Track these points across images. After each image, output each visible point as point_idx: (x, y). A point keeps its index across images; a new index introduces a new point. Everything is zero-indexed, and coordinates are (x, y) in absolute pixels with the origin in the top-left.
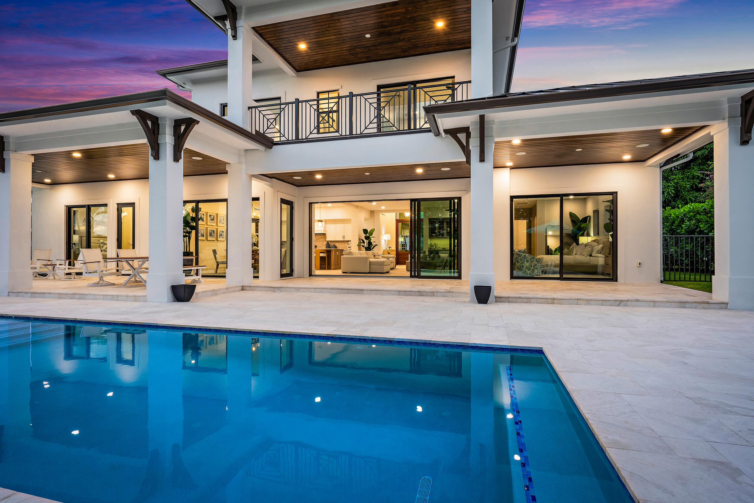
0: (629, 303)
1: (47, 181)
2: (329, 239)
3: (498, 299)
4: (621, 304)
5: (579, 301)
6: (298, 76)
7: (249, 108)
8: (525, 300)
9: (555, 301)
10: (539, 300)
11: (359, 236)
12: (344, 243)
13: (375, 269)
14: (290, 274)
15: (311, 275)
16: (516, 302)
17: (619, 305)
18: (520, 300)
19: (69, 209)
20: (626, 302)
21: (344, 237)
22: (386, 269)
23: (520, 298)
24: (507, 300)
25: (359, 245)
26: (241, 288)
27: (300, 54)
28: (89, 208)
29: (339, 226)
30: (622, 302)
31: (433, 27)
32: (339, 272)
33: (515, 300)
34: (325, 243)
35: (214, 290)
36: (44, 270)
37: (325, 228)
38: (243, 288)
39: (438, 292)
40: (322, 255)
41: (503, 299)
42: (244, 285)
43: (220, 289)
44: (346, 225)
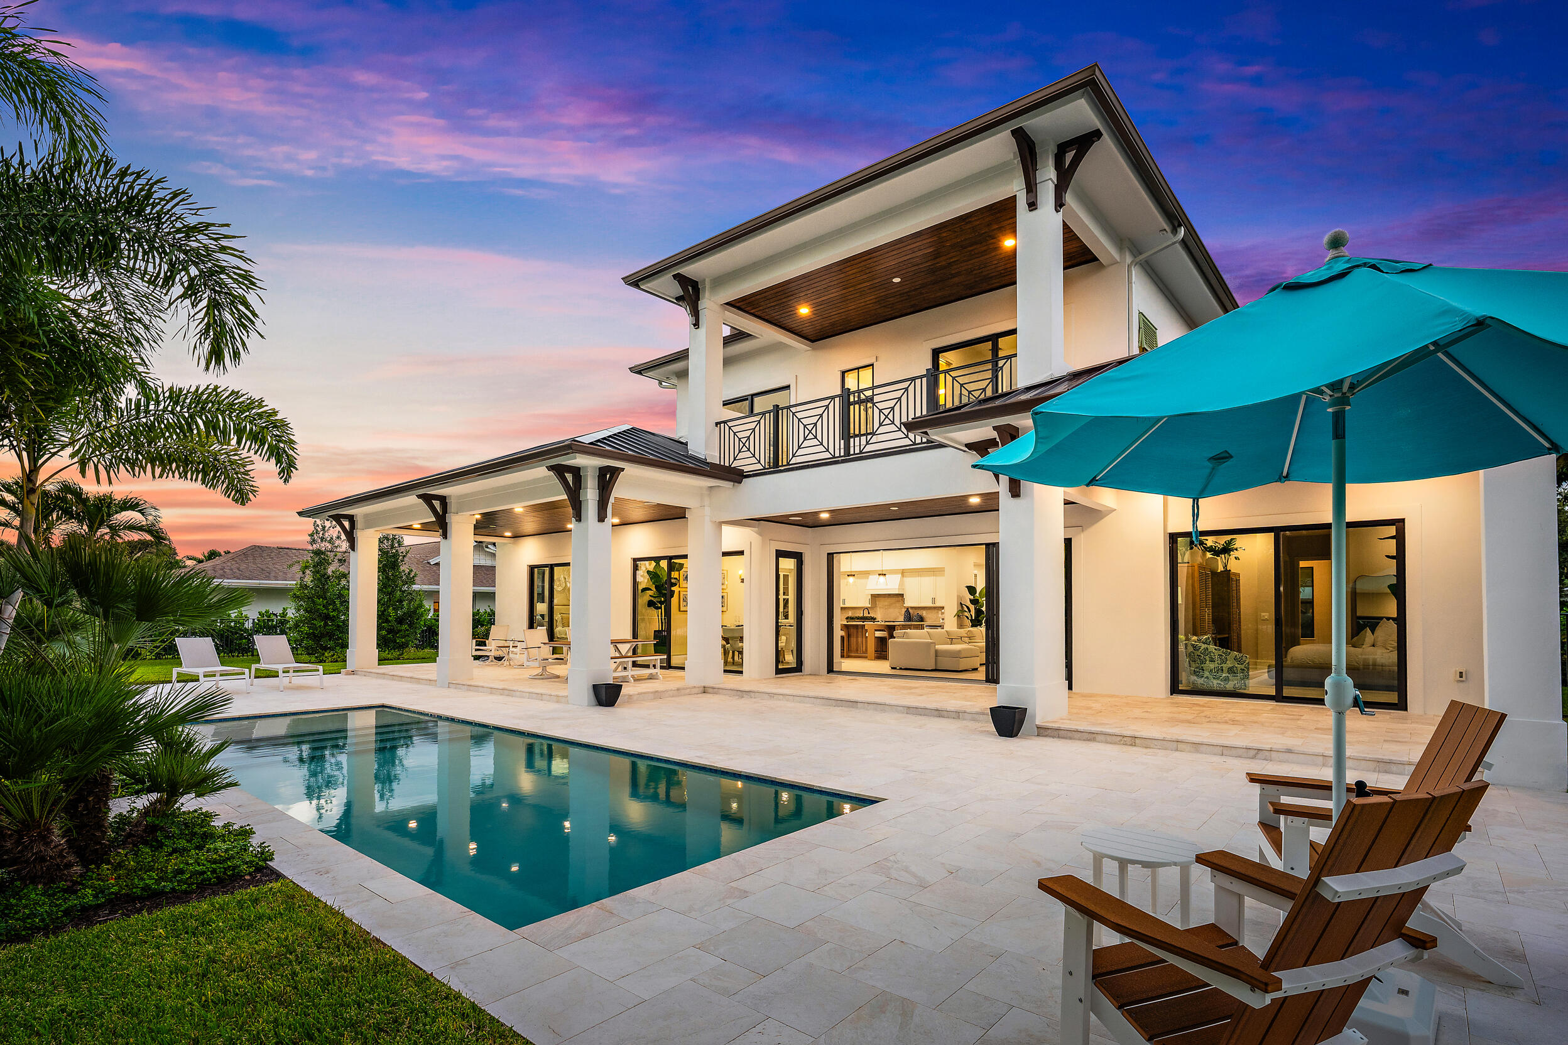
0: (1274, 754)
1: (508, 534)
2: (909, 603)
3: (1042, 731)
4: (1259, 756)
5: (1180, 746)
6: (814, 349)
7: (717, 424)
8: (1086, 736)
9: (1137, 741)
10: (1109, 739)
11: (959, 597)
12: (936, 611)
13: (945, 663)
14: (798, 668)
15: (830, 670)
16: (1071, 738)
17: (1254, 757)
18: (1078, 735)
19: (532, 568)
20: (1267, 753)
21: (934, 600)
22: (964, 664)
23: (1077, 731)
24: (1056, 733)
25: (959, 616)
26: (702, 689)
27: (804, 321)
28: (552, 567)
29: (927, 581)
30: (1261, 752)
31: (997, 248)
32: (883, 667)
33: (1069, 734)
34: (904, 610)
35: (657, 692)
36: (499, 653)
37: (902, 584)
38: (705, 690)
39: (965, 712)
40: (878, 634)
41: (1050, 731)
42: (706, 685)
43: (667, 691)
44: (938, 578)
